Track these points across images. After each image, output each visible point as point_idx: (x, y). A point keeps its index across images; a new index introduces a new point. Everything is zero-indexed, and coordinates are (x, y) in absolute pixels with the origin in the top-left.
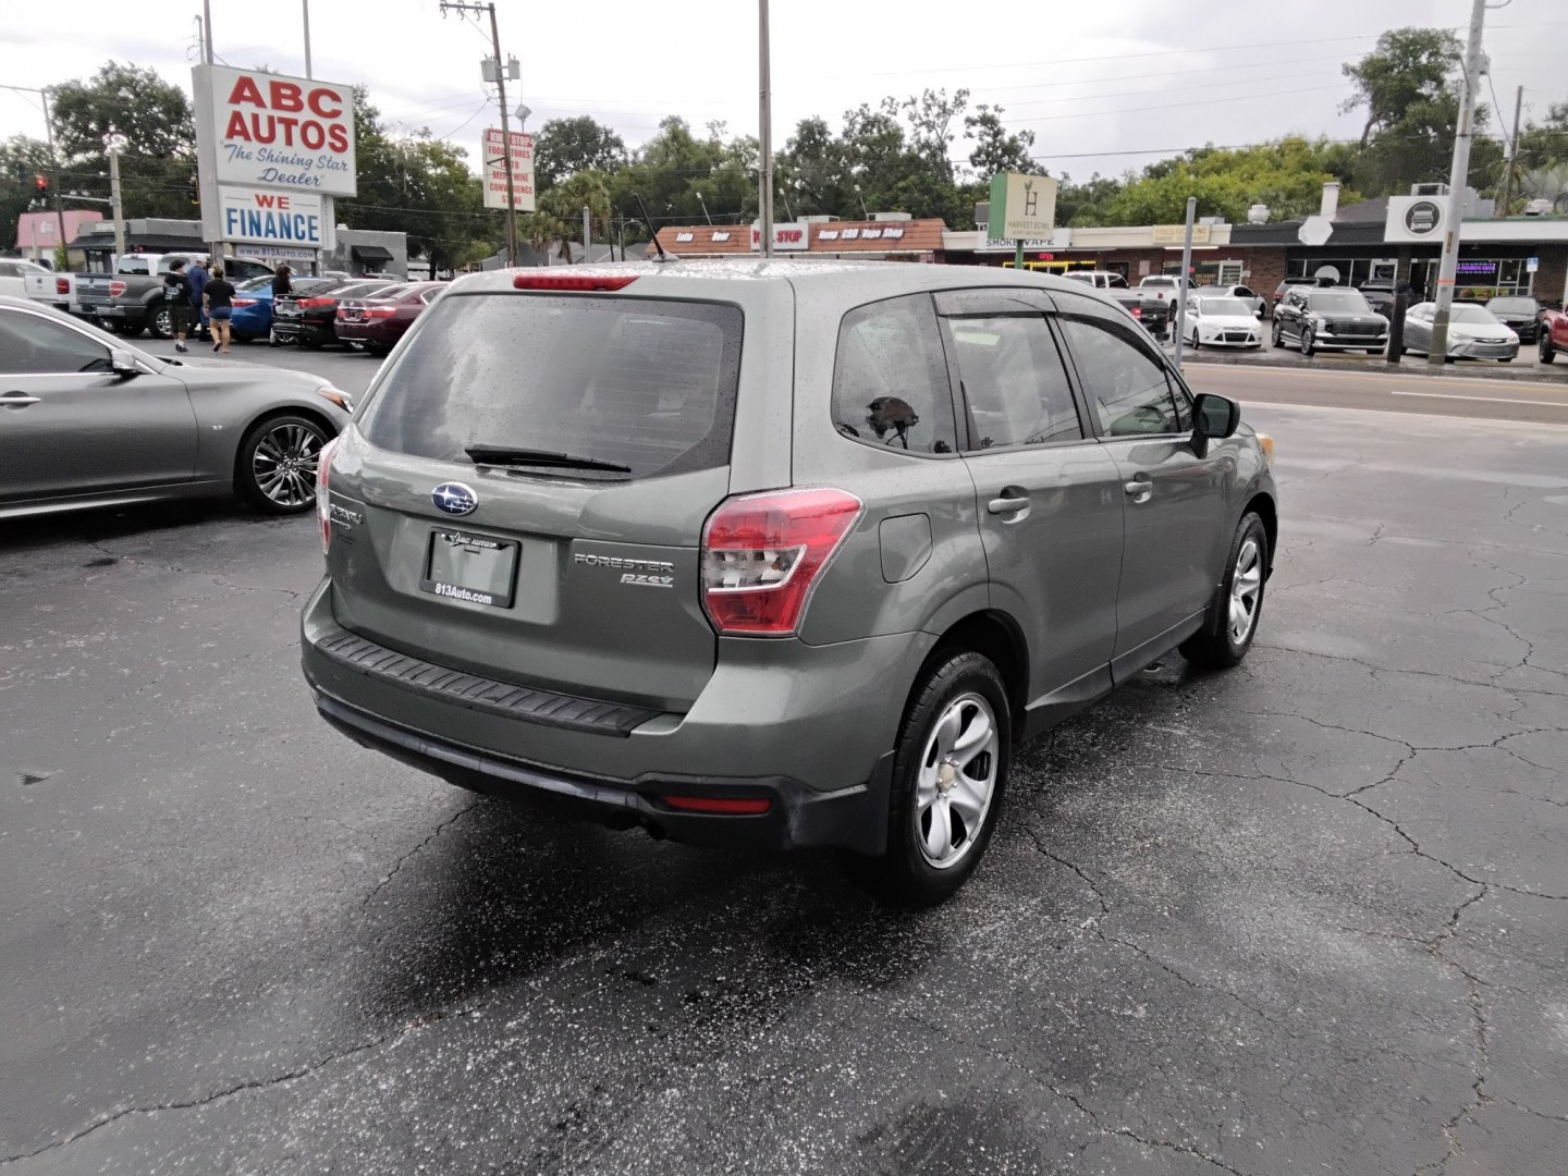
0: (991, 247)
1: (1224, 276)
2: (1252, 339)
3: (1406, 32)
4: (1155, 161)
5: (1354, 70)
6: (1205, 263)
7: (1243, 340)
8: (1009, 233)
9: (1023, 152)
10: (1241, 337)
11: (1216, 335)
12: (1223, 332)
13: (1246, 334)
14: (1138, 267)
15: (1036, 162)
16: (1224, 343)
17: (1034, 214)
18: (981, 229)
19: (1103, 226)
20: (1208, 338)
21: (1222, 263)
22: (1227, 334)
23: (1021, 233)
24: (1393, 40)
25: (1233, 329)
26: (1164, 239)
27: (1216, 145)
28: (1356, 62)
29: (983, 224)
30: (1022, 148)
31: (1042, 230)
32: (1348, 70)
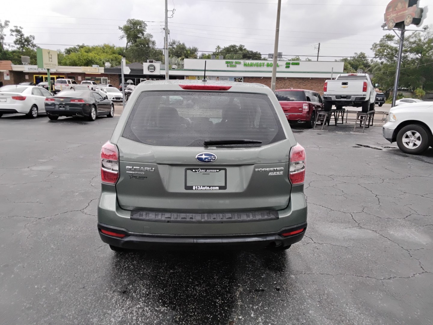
0: (30, 70)
1: (103, 81)
2: (122, 99)
3: (133, 20)
4: (68, 48)
5: (121, 28)
6: (97, 78)
7: (120, 99)
8: (45, 66)
9: (32, 42)
10: (119, 98)
11: (113, 98)
12: (115, 97)
13: (120, 98)
14: (78, 78)
15: (36, 45)
16: (115, 100)
17: (52, 61)
18: (24, 65)
19: (61, 65)
20: (110, 98)
21: (102, 78)
22: (116, 98)
23: (49, 67)
24: (130, 21)
25: (117, 96)
26: (85, 70)
27: (85, 45)
28: (122, 26)
29: (24, 63)
30: (31, 40)
31: (54, 66)
32: (120, 28)
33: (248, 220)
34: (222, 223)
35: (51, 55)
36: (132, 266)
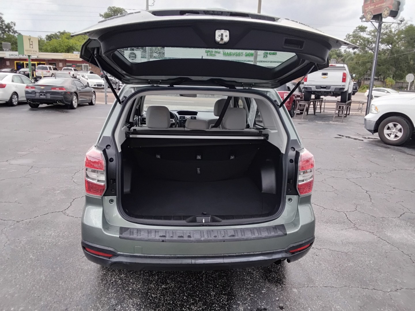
0: (11, 57)
2: (103, 86)
3: (114, 7)
5: (102, 15)
6: (78, 64)
7: (101, 86)
8: (25, 53)
9: (13, 28)
11: (94, 85)
12: (96, 84)
14: (59, 64)
15: (17, 31)
16: (96, 87)
17: (32, 48)
18: (5, 51)
20: (92, 85)
21: (83, 65)
23: (29, 53)
24: (110, 9)
25: (98, 83)
26: (66, 57)
27: (67, 31)
28: (103, 14)
29: (6, 49)
31: (35, 53)
32: (101, 15)
33: (253, 238)
34: (224, 241)
35: (32, 42)
36: (120, 281)
